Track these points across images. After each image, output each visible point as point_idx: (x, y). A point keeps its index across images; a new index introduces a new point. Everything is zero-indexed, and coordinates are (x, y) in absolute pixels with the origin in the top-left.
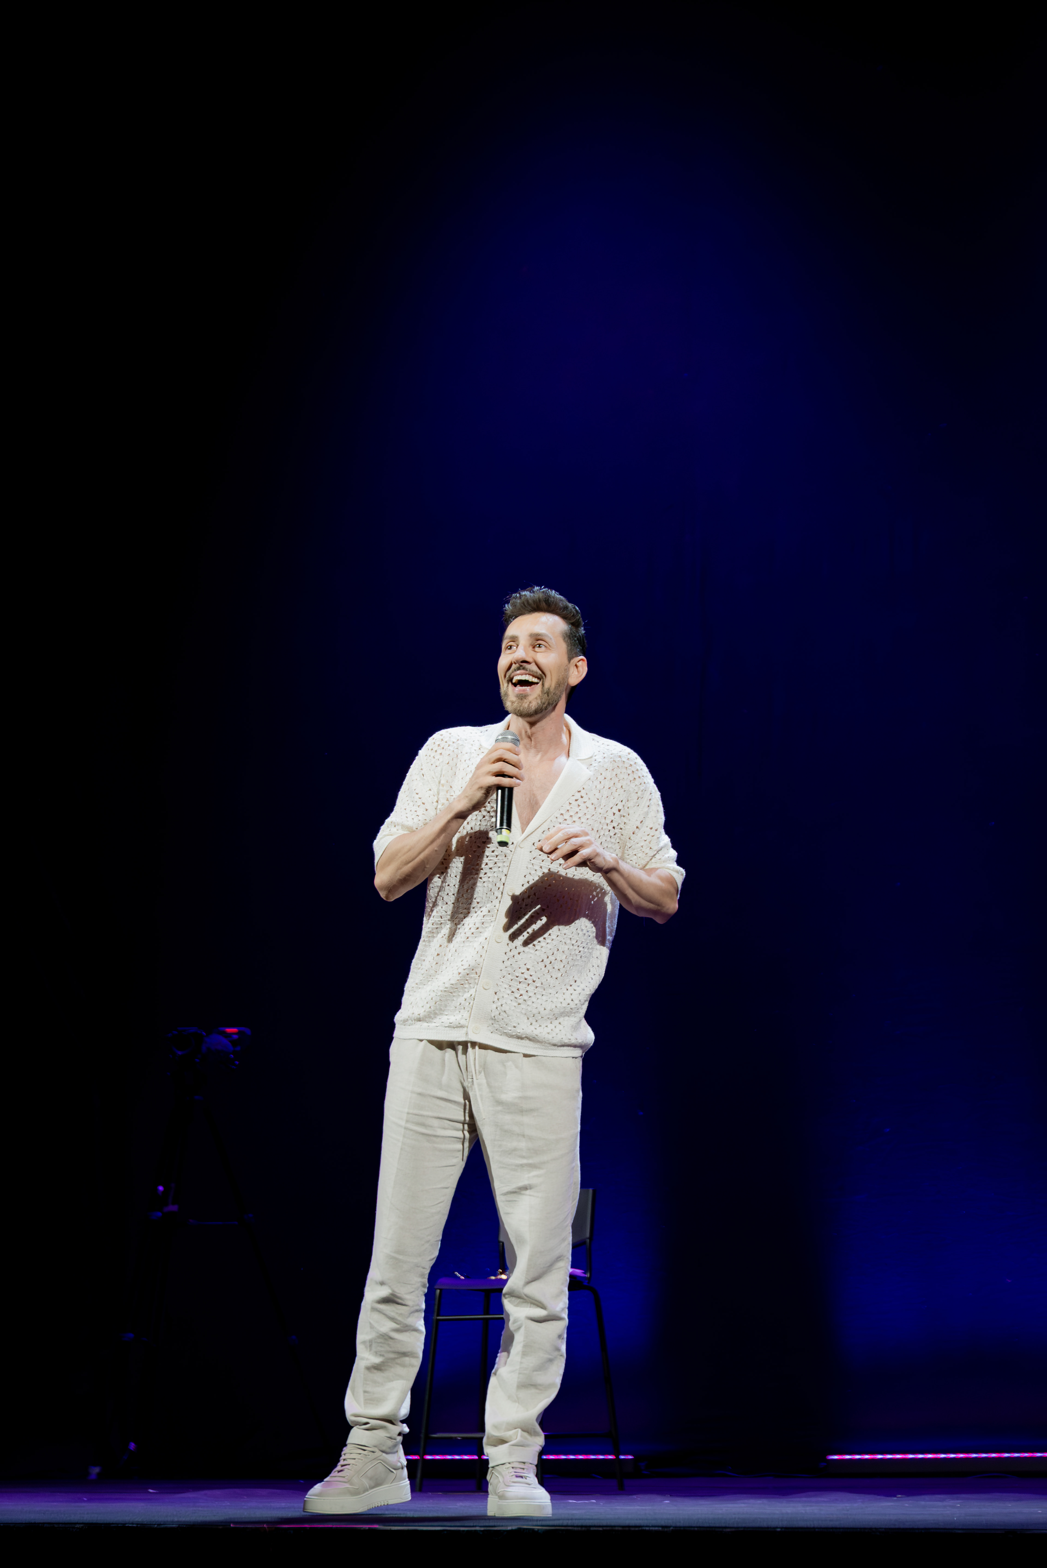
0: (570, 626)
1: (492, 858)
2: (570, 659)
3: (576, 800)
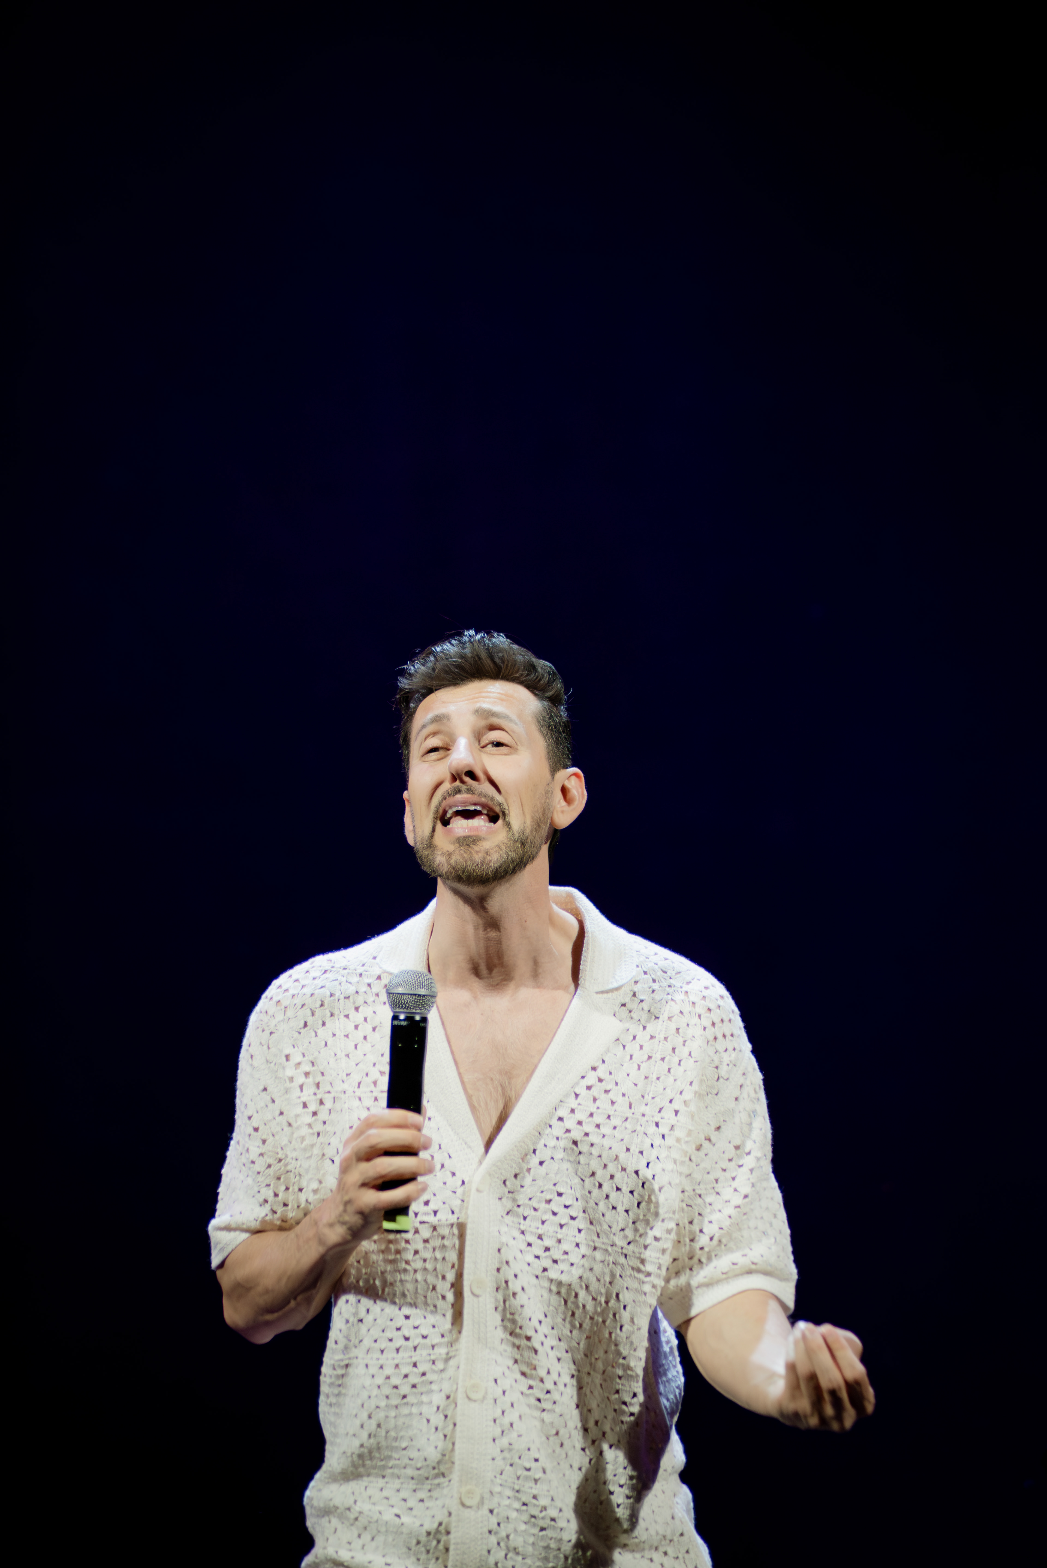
0: (546, 703)
1: (425, 1219)
2: (554, 770)
3: (589, 1088)
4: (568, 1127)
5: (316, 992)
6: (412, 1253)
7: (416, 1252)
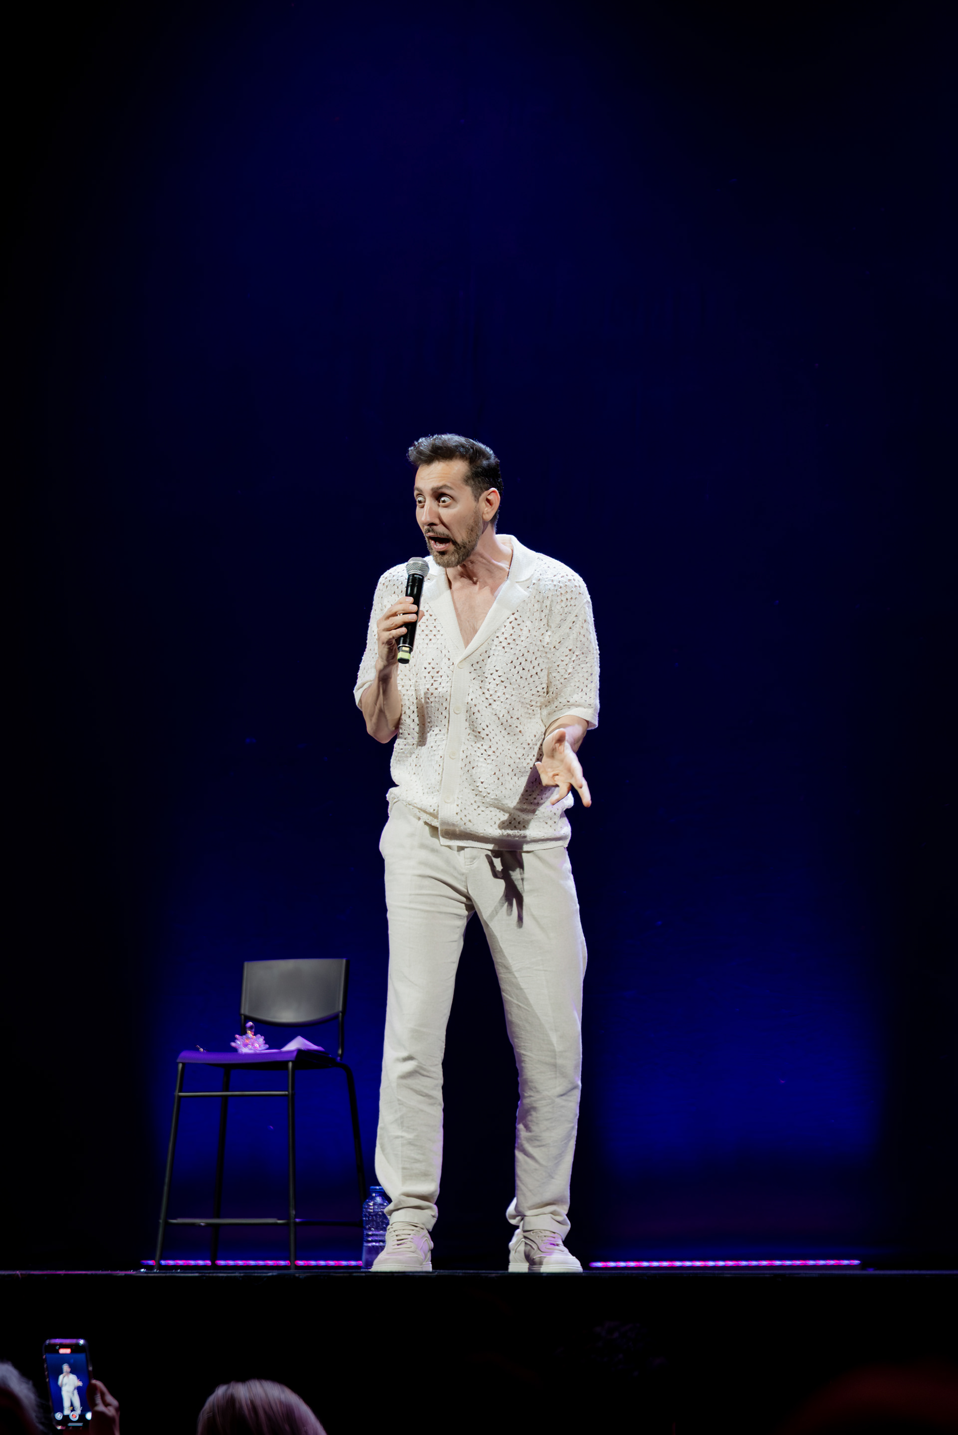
4: (501, 640)
5: (399, 579)
6: (430, 694)
7: (432, 694)
